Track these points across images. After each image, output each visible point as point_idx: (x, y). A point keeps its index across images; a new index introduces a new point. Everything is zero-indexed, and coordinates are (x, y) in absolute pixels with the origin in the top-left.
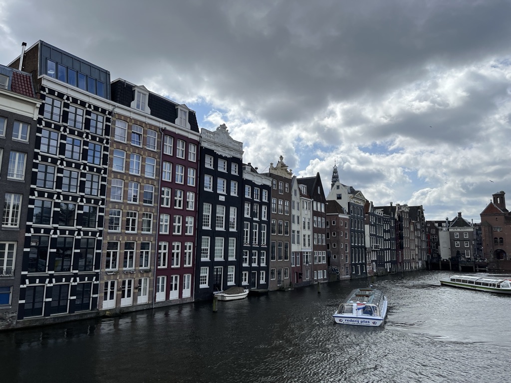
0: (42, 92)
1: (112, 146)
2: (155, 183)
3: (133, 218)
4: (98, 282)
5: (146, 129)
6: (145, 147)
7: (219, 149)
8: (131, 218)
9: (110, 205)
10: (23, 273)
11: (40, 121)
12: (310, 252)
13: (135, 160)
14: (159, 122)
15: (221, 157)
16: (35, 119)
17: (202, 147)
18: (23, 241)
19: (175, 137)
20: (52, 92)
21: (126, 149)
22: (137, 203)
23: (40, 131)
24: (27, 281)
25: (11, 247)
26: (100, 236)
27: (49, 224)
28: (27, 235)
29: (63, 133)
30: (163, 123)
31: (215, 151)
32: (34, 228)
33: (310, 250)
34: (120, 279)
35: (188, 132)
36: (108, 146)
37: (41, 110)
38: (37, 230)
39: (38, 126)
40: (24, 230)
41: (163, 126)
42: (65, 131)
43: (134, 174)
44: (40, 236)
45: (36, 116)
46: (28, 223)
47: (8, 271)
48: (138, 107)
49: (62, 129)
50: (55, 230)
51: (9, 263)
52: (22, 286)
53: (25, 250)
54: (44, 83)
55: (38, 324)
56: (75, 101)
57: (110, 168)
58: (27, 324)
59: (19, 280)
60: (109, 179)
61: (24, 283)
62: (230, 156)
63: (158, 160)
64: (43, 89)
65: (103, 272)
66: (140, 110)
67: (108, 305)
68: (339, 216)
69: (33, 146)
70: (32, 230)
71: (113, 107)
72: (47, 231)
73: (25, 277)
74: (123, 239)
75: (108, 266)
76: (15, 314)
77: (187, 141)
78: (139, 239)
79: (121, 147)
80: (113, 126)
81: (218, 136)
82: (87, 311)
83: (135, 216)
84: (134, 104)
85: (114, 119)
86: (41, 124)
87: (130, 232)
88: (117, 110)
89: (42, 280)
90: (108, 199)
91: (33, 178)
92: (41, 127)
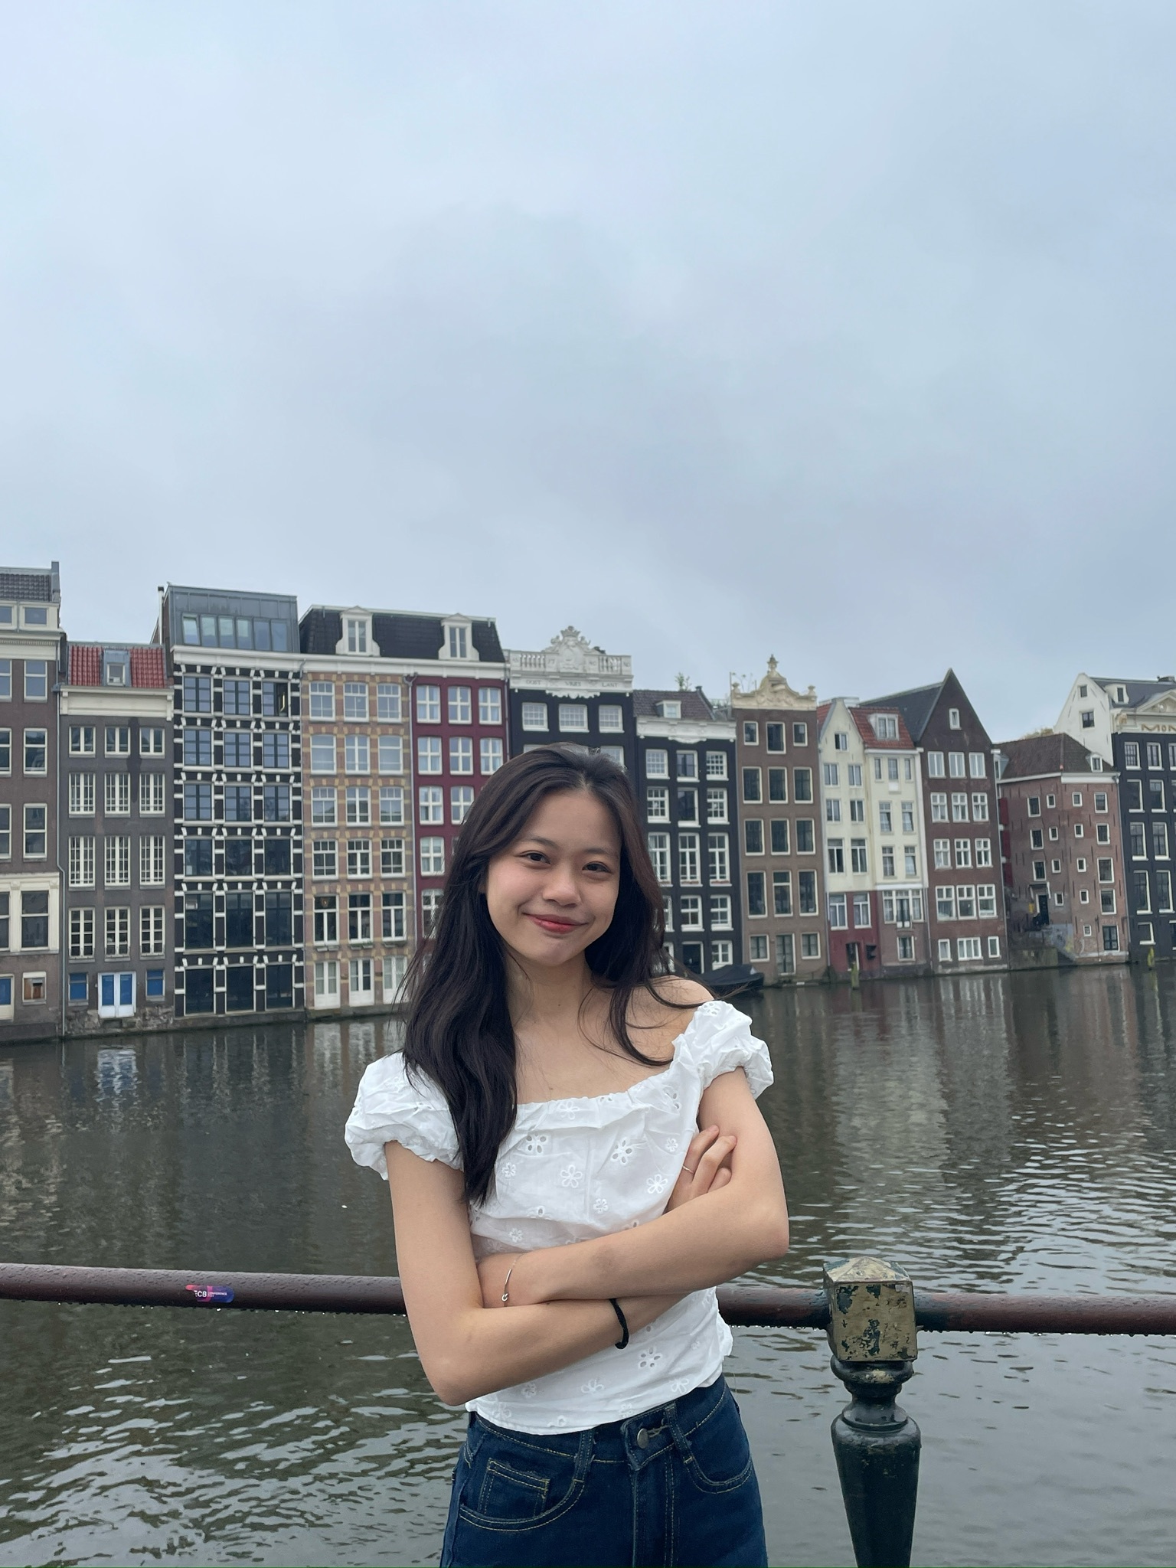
0: (176, 674)
1: (306, 731)
2: (403, 782)
3: (363, 851)
4: (301, 964)
5: (373, 684)
6: (374, 719)
7: (561, 685)
8: (358, 853)
9: (313, 835)
10: (178, 950)
11: (177, 719)
12: (917, 891)
13: (357, 747)
14: (402, 665)
15: (567, 700)
16: (169, 719)
17: (511, 691)
18: (172, 903)
19: (444, 684)
20: (191, 668)
21: (335, 730)
22: (369, 824)
23: (178, 734)
24: (185, 961)
25: (158, 913)
26: (299, 886)
27: (211, 875)
28: (178, 894)
29: (216, 729)
30: (409, 665)
31: (547, 692)
32: (188, 883)
33: (919, 886)
34: (343, 957)
35: (474, 668)
36: (299, 732)
37: (178, 703)
38: (192, 885)
39: (176, 727)
40: (173, 887)
41: (411, 671)
42: (219, 725)
43: (357, 771)
44: (199, 896)
45: (169, 713)
46: (177, 877)
47: (158, 948)
48: (352, 648)
49: (214, 723)
50: (219, 883)
51: (158, 936)
52: (177, 969)
53: (178, 916)
54: (177, 658)
55: (206, 1024)
56: (231, 671)
57: (306, 771)
58: (190, 1024)
59: (173, 961)
60: (306, 788)
61: (180, 964)
62: (592, 695)
63: (406, 737)
64: (178, 668)
65: (309, 947)
66: (357, 652)
67: (326, 1001)
68: (1064, 780)
69: (172, 759)
70: (184, 886)
71: (301, 663)
72: (208, 885)
73: (180, 956)
74: (344, 889)
75: (320, 937)
76: (170, 1010)
77: (475, 686)
78: (377, 888)
79: (324, 729)
80: (304, 697)
81: (555, 657)
82: (288, 1009)
83: (366, 848)
84: (342, 646)
85: (304, 683)
86: (179, 723)
87: (359, 875)
88: (308, 667)
89: (208, 959)
90: (306, 824)
91: (177, 808)
92: (181, 727)
